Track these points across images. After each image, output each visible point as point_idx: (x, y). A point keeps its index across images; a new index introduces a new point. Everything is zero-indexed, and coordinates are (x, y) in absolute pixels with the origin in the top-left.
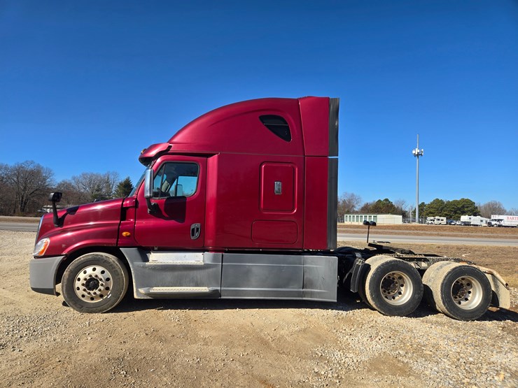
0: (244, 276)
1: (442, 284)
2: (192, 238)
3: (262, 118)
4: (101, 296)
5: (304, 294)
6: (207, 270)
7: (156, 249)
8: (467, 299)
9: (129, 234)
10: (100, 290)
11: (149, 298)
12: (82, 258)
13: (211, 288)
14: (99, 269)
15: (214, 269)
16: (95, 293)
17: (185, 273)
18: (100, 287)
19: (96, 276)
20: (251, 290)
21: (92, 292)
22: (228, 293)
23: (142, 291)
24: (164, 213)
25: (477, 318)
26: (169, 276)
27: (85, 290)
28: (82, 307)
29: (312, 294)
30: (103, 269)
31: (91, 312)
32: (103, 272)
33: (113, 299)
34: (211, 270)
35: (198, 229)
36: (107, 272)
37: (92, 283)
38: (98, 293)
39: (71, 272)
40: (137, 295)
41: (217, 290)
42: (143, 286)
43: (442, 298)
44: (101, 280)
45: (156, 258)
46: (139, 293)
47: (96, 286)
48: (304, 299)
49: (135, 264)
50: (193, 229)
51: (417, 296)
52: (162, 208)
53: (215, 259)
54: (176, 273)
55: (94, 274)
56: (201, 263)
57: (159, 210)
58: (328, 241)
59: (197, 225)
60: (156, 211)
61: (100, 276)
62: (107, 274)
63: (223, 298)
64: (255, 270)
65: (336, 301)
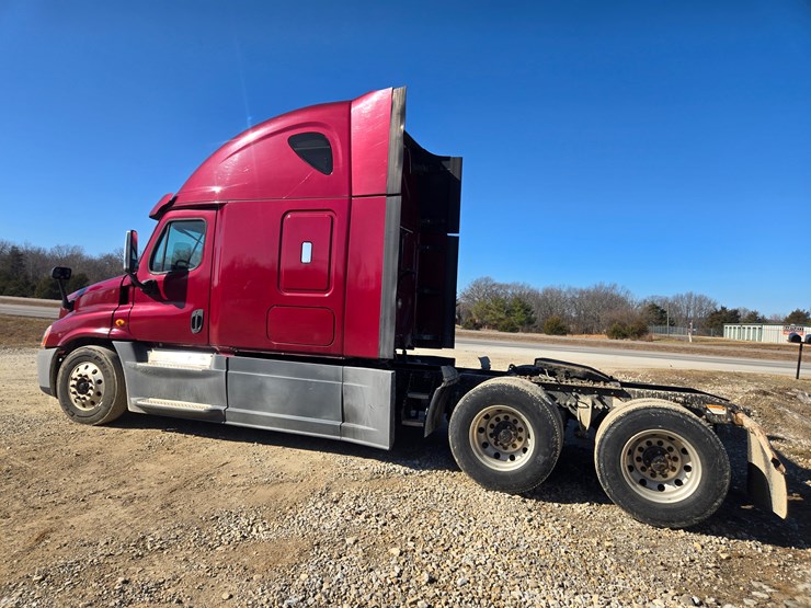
0: (255, 396)
2: (193, 331)
3: (291, 140)
4: (93, 403)
5: (341, 430)
7: (160, 345)
8: (679, 483)
9: (122, 322)
10: (89, 395)
11: (142, 412)
12: (76, 352)
13: (209, 407)
14: (92, 367)
15: (216, 378)
16: (84, 398)
17: (183, 381)
18: (90, 392)
19: (86, 376)
20: (266, 415)
21: (82, 396)
22: (236, 415)
23: (135, 400)
24: (163, 295)
26: (164, 383)
27: (75, 393)
29: (354, 432)
30: (96, 368)
31: (82, 423)
32: (95, 372)
33: (104, 408)
34: (212, 380)
35: (199, 317)
36: (99, 372)
37: (82, 385)
38: (88, 398)
40: (131, 406)
41: (219, 411)
42: (136, 395)
44: (90, 381)
45: (159, 358)
46: (134, 403)
47: (86, 389)
48: (343, 438)
49: (129, 363)
50: (194, 319)
52: (161, 286)
53: (217, 364)
54: (173, 381)
55: (85, 373)
56: (207, 368)
57: (158, 291)
58: (381, 343)
59: (200, 312)
60: (153, 291)
61: (91, 377)
62: (99, 375)
63: (227, 422)
64: (270, 385)
65: (388, 448)
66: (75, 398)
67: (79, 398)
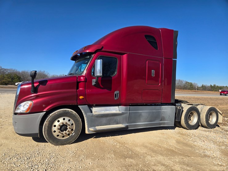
0: (137, 117)
1: (206, 115)
2: (115, 99)
5: (161, 124)
6: (122, 116)
7: (94, 105)
9: (83, 97)
10: (68, 131)
11: (94, 133)
13: (126, 125)
14: (67, 119)
15: (126, 115)
16: (66, 133)
17: (112, 117)
22: (131, 126)
23: (91, 129)
24: (101, 86)
26: (104, 120)
27: (59, 132)
28: (58, 142)
29: (164, 123)
30: (69, 118)
31: (63, 145)
32: (69, 121)
33: (75, 136)
34: (124, 115)
35: (118, 94)
36: (71, 120)
37: (63, 128)
38: (68, 133)
39: (50, 122)
40: (88, 132)
43: (206, 121)
44: (69, 125)
45: (97, 111)
47: (66, 129)
48: (161, 126)
50: (116, 94)
52: (100, 83)
53: (126, 110)
54: (108, 118)
55: (65, 122)
56: (118, 112)
59: (118, 92)
61: (68, 123)
62: (72, 121)
63: (129, 129)
64: (143, 114)
65: (174, 126)
66: (60, 134)
67: (63, 134)
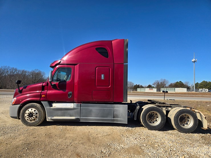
0: (89, 113)
1: (175, 117)
2: (69, 97)
3: (97, 49)
4: (34, 120)
5: (114, 120)
6: (74, 110)
7: (56, 102)
8: (187, 124)
9: (44, 96)
10: (34, 118)
11: (52, 121)
12: (27, 105)
13: (76, 118)
14: (34, 109)
15: (77, 110)
16: (32, 119)
17: (66, 111)
18: (34, 116)
19: (32, 112)
20: (92, 118)
22: (83, 119)
23: (49, 118)
24: (58, 88)
25: (191, 132)
26: (59, 112)
27: (28, 117)
28: (27, 124)
29: (117, 120)
31: (31, 126)
32: (35, 111)
33: (39, 121)
34: (76, 110)
35: (71, 94)
36: (36, 111)
37: (31, 115)
38: (33, 119)
39: (23, 110)
40: (48, 120)
41: (78, 118)
42: (50, 116)
43: (174, 123)
44: (34, 113)
45: (56, 105)
46: (49, 119)
47: (32, 116)
48: (114, 122)
49: (47, 108)
50: (69, 94)
51: (163, 122)
52: (57, 86)
53: (77, 106)
54: (63, 111)
55: (31, 111)
56: (72, 107)
58: (124, 98)
59: (71, 92)
60: (55, 87)
63: (81, 121)
64: (93, 110)
65: (127, 123)
66: (28, 119)
67: (30, 119)
